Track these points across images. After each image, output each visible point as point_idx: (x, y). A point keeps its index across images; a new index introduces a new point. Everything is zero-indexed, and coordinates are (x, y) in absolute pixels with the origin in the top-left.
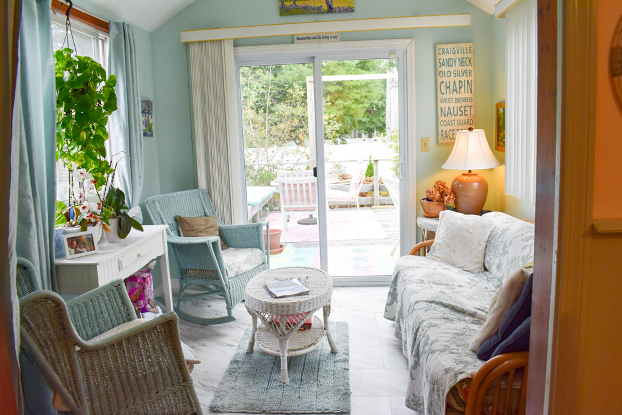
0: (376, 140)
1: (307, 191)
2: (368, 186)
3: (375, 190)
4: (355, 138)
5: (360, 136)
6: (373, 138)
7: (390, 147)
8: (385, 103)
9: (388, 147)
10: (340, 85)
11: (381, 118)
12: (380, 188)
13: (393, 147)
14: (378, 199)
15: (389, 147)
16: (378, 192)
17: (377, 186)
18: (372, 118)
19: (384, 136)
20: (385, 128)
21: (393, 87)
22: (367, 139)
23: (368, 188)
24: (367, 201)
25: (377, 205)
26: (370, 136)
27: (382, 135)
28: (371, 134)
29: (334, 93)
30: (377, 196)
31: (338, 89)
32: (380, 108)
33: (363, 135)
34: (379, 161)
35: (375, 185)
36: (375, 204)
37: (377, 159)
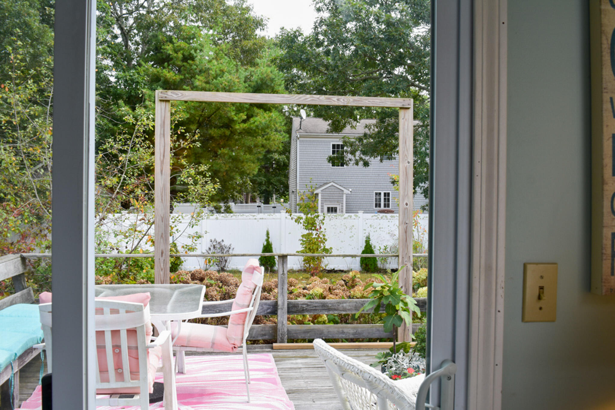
0: (275, 207)
1: (117, 347)
2: (266, 304)
3: (279, 312)
4: (247, 202)
5: (253, 200)
6: (272, 204)
7: (298, 220)
8: (288, 158)
9: (294, 220)
10: (226, 128)
11: (283, 179)
12: (288, 308)
13: (302, 221)
14: (286, 330)
15: (296, 221)
16: (286, 316)
17: (283, 304)
18: (270, 177)
19: (284, 202)
20: (288, 191)
21: (300, 137)
22: (262, 205)
23: (265, 307)
24: (263, 333)
25: (282, 342)
26: (267, 202)
27: (282, 200)
28: (268, 198)
29: (218, 138)
30: (283, 324)
31: (224, 133)
32: (282, 165)
33: (258, 200)
34: (288, 257)
35: (280, 303)
36: (279, 339)
37: (285, 253)
